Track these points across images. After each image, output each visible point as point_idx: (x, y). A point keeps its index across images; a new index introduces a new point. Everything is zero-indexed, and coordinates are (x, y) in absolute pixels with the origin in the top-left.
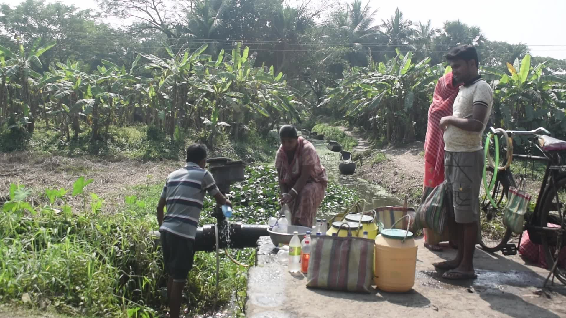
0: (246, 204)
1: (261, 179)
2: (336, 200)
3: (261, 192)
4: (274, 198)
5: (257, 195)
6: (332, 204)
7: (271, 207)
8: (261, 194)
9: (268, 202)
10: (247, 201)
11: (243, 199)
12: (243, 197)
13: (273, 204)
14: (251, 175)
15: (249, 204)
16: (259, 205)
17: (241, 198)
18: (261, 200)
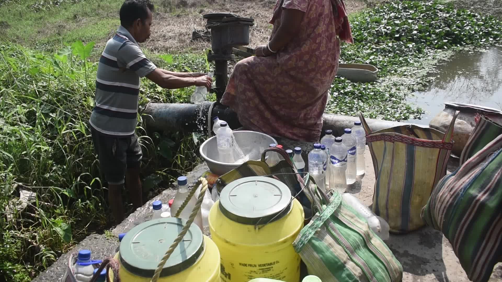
0: (398, 39)
1: (424, 14)
2: (492, 36)
3: (417, 27)
4: (428, 33)
5: (412, 30)
6: (487, 40)
7: (423, 42)
8: (416, 30)
9: (421, 38)
10: (401, 36)
11: (397, 34)
12: (398, 32)
13: (426, 39)
14: (416, 10)
15: (402, 38)
16: (412, 40)
17: (396, 33)
18: (415, 35)
